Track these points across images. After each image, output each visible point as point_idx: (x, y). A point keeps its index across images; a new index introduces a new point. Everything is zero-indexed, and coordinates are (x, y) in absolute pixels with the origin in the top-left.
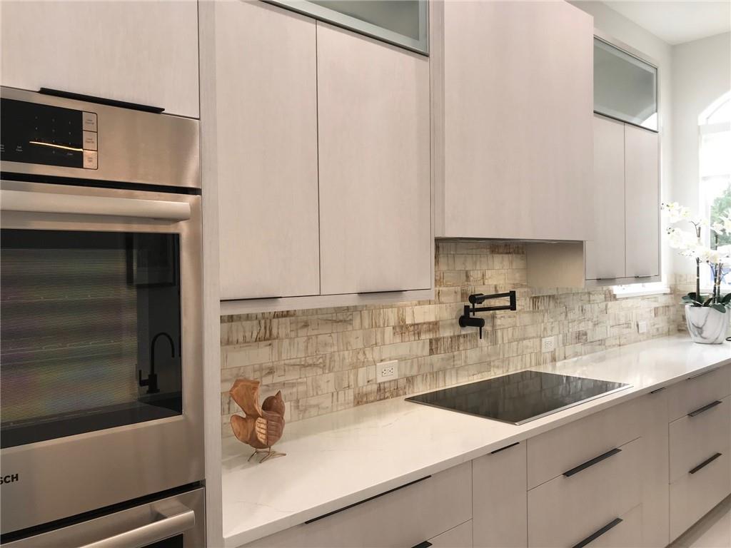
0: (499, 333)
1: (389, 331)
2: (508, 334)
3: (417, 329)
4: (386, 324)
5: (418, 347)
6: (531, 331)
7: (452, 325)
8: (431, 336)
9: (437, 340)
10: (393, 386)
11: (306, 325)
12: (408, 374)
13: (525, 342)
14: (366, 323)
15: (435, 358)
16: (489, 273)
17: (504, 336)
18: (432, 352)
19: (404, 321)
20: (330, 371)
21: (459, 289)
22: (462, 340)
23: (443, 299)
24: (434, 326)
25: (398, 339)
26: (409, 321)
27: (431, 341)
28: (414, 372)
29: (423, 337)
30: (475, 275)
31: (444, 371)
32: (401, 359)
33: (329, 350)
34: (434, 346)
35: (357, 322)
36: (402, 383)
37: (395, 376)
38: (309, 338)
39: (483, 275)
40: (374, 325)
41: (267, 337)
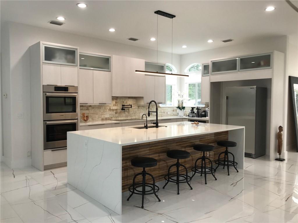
0: (130, 112)
1: (108, 110)
2: (132, 112)
3: (113, 110)
4: (107, 109)
5: (114, 113)
6: (137, 112)
7: (120, 110)
8: (115, 111)
9: (117, 112)
10: (108, 118)
11: (93, 108)
12: (111, 117)
13: (136, 114)
14: (104, 108)
15: (116, 115)
16: (128, 102)
17: (131, 112)
18: (116, 114)
19: (110, 108)
20: (98, 115)
21: (121, 104)
22: (122, 112)
23: (118, 105)
24: (116, 110)
25: (109, 111)
26: (111, 109)
27: (116, 112)
28: (112, 116)
29: (114, 111)
30: (125, 102)
31: (118, 117)
32: (110, 114)
33: (97, 112)
34: (116, 113)
35: (102, 108)
36: (110, 118)
37: (109, 117)
38: (94, 110)
39: (127, 102)
40: (105, 109)
41: (88, 109)
